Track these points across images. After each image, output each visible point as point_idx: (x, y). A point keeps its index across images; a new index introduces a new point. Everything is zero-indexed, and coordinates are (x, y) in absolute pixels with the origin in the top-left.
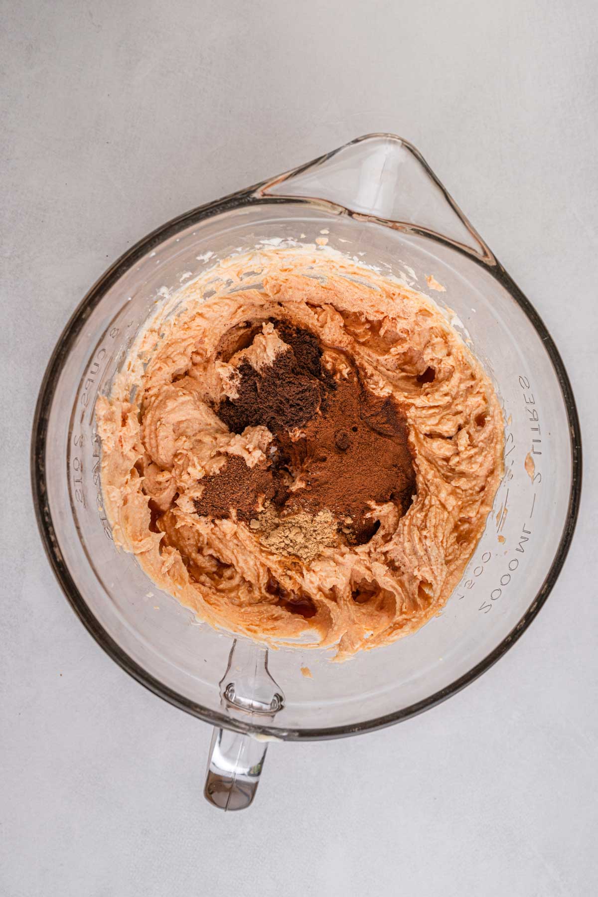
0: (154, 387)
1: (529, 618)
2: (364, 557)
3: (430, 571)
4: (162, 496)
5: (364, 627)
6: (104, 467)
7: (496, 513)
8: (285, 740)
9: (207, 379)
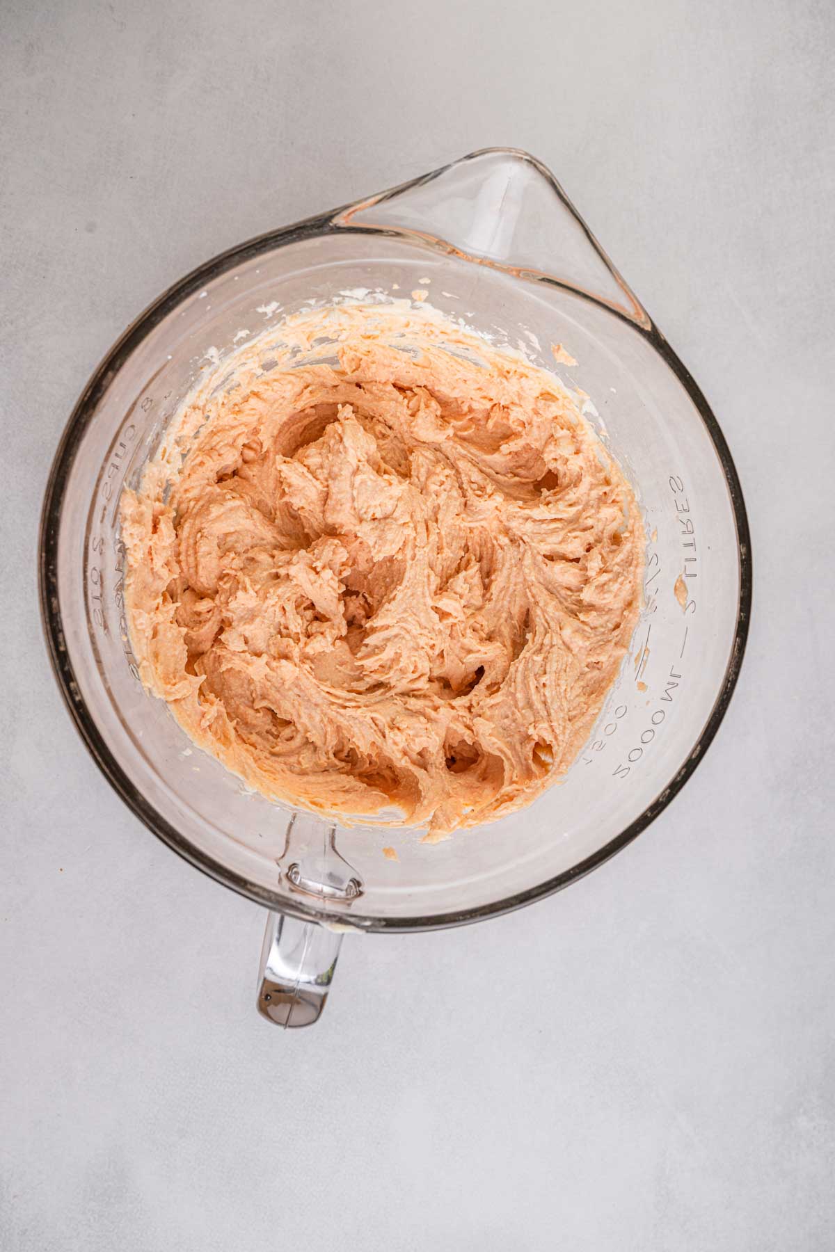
0: (193, 487)
1: (675, 787)
2: (463, 712)
3: (550, 730)
4: (202, 631)
5: (462, 800)
6: (129, 585)
7: (635, 655)
8: (367, 932)
9: (262, 481)
